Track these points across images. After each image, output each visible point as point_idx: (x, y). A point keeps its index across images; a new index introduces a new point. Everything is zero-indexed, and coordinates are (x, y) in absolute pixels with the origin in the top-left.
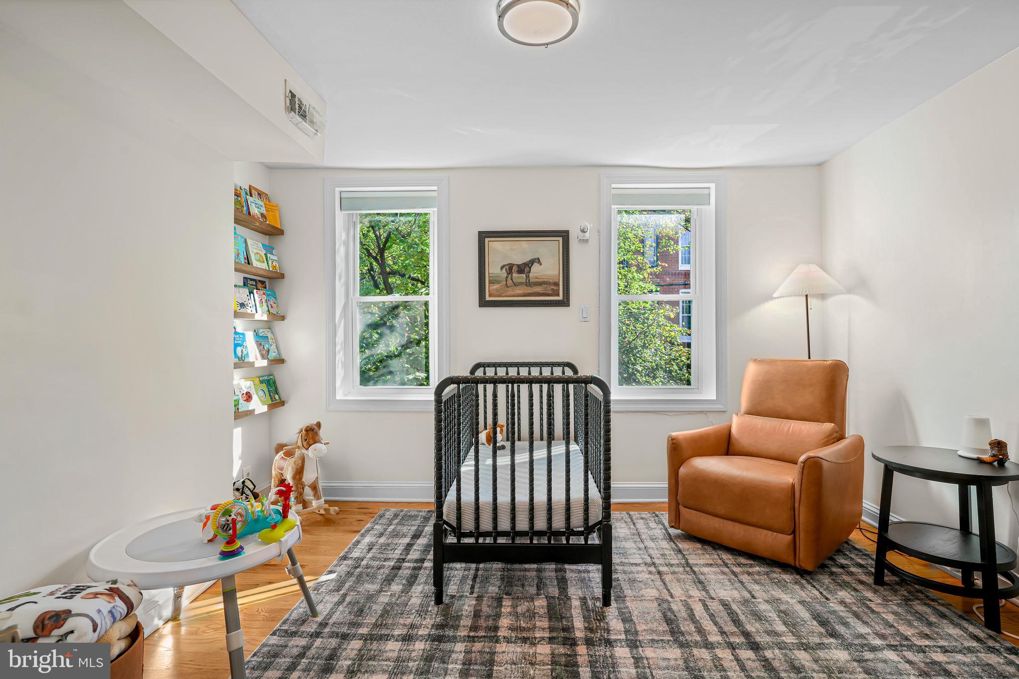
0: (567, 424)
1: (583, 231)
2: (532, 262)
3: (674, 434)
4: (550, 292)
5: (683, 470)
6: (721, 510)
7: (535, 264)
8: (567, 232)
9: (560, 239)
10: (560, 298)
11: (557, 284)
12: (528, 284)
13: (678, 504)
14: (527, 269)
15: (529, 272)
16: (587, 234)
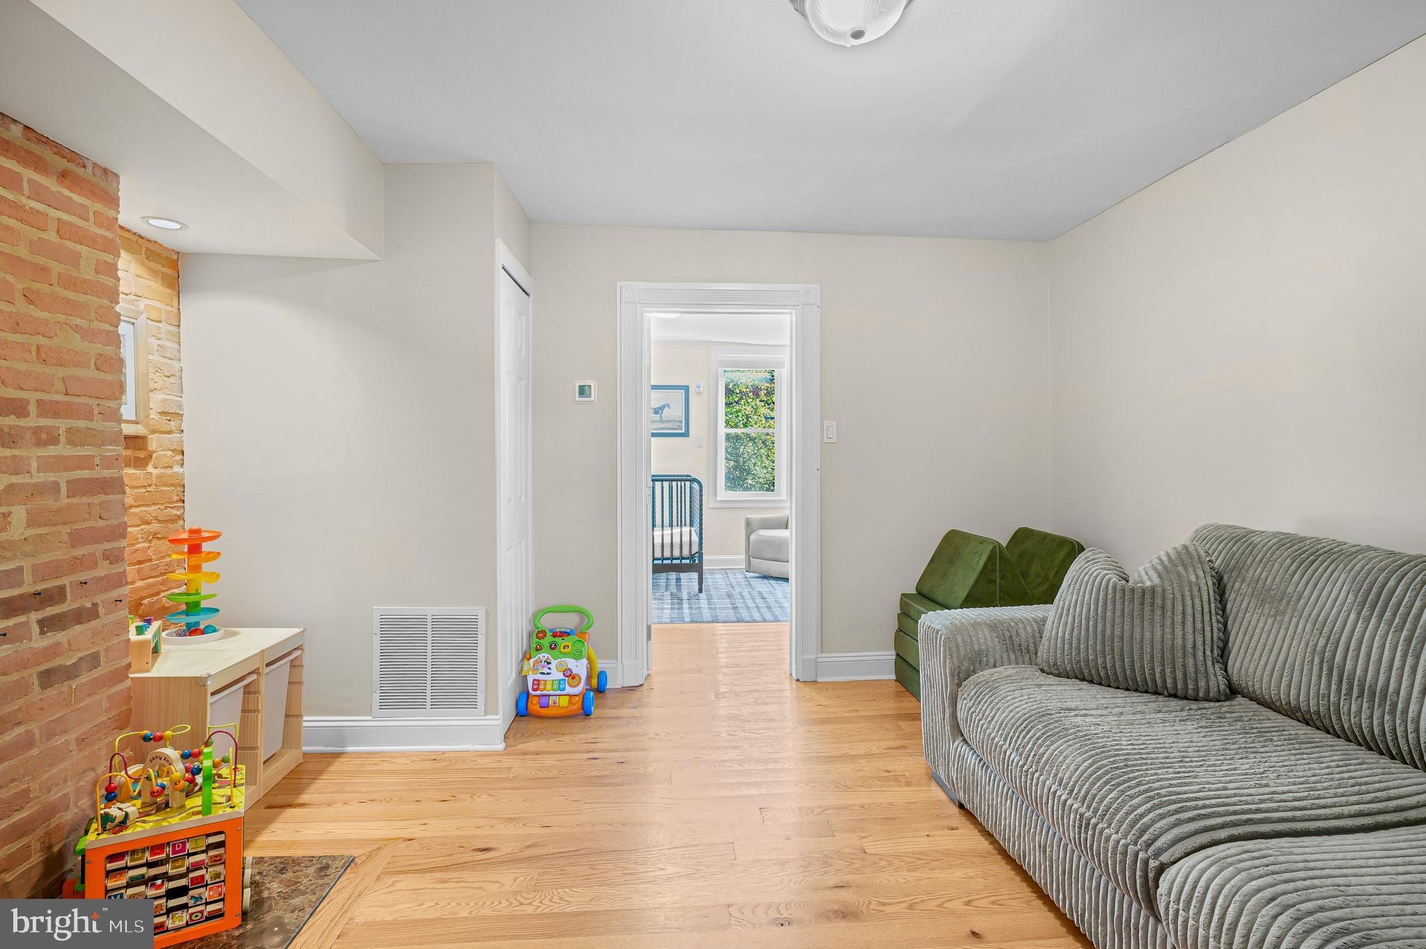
0: (671, 516)
1: (698, 387)
2: (664, 406)
3: (748, 516)
4: (676, 427)
5: (752, 537)
6: (770, 556)
7: (666, 408)
8: (688, 386)
9: (683, 391)
10: (683, 431)
11: (681, 422)
12: (661, 421)
13: (749, 557)
14: (660, 411)
15: (662, 413)
16: (702, 389)
